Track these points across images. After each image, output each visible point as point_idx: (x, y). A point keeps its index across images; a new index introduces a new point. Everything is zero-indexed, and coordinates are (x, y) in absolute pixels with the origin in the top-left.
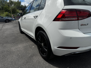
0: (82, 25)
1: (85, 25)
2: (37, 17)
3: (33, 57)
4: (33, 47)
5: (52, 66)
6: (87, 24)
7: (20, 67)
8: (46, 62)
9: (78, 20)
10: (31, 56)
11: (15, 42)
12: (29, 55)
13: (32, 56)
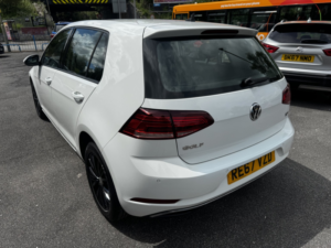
0: (186, 148)
1: (195, 146)
2: (81, 101)
3: (76, 210)
4: (79, 175)
5: (124, 236)
6: (201, 145)
7: (39, 246)
8: (110, 225)
9: (176, 137)
10: (70, 209)
11: (21, 157)
12: (66, 207)
13: (72, 210)
